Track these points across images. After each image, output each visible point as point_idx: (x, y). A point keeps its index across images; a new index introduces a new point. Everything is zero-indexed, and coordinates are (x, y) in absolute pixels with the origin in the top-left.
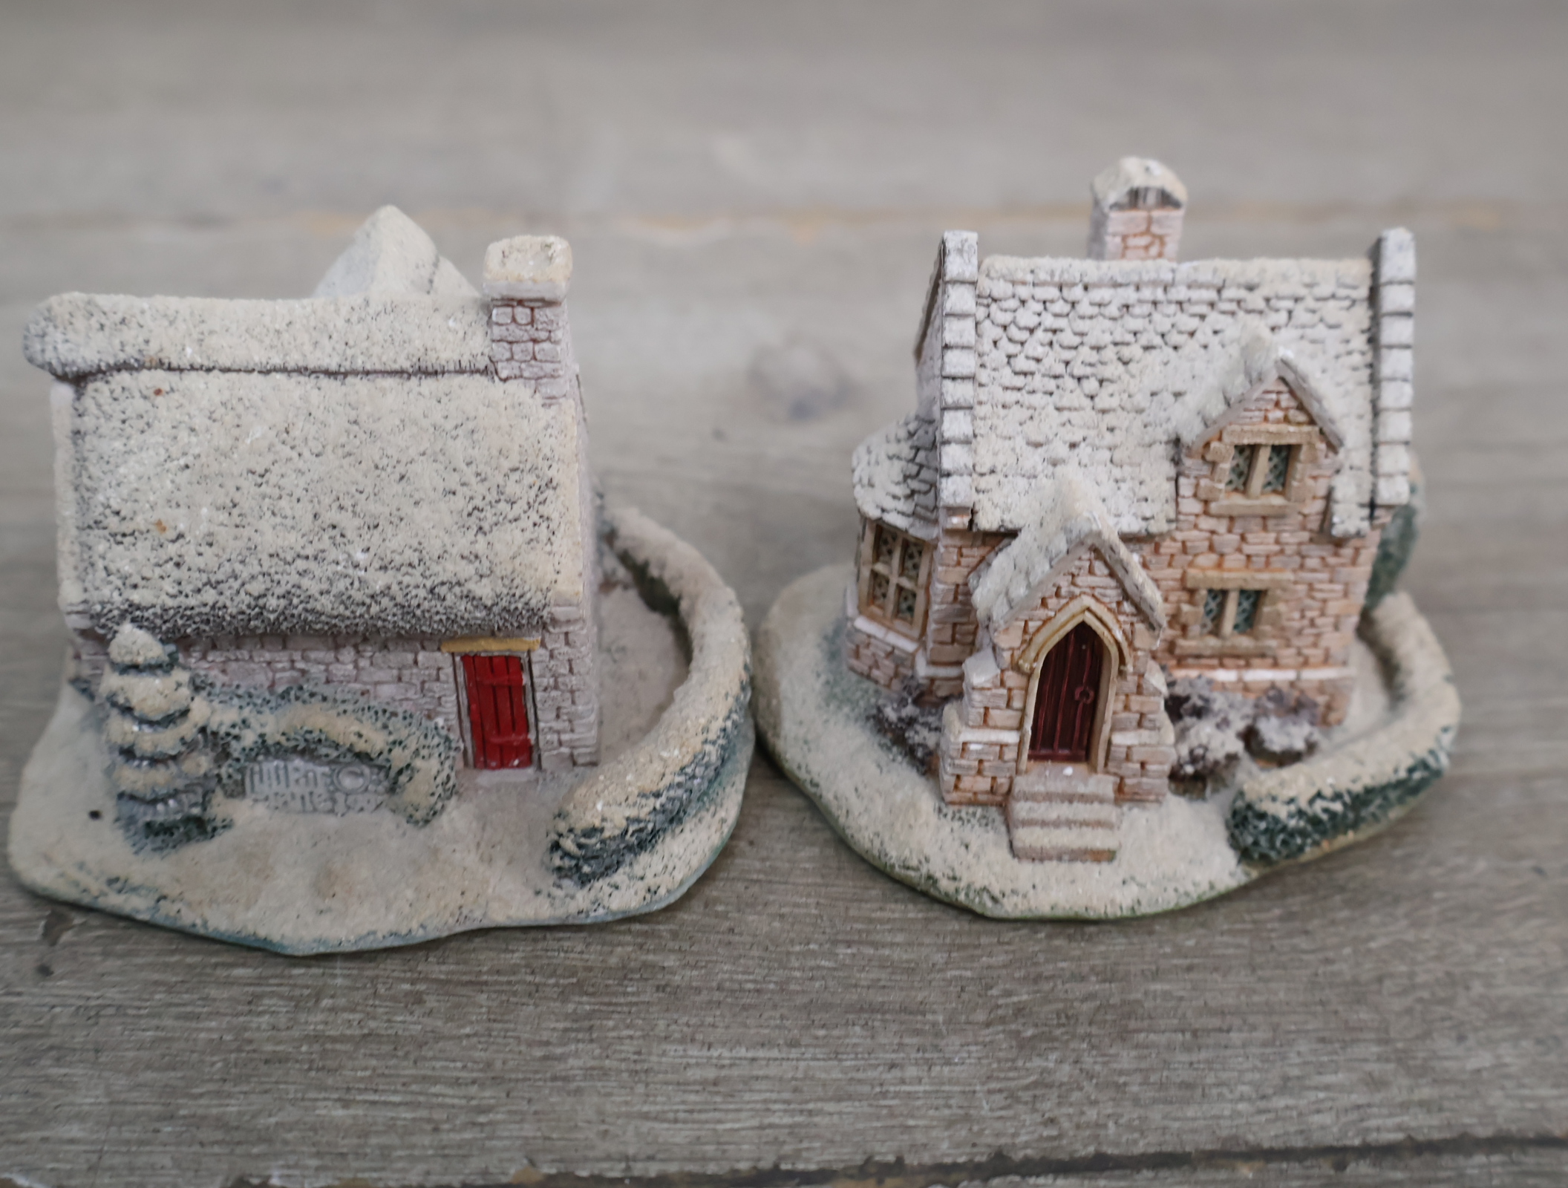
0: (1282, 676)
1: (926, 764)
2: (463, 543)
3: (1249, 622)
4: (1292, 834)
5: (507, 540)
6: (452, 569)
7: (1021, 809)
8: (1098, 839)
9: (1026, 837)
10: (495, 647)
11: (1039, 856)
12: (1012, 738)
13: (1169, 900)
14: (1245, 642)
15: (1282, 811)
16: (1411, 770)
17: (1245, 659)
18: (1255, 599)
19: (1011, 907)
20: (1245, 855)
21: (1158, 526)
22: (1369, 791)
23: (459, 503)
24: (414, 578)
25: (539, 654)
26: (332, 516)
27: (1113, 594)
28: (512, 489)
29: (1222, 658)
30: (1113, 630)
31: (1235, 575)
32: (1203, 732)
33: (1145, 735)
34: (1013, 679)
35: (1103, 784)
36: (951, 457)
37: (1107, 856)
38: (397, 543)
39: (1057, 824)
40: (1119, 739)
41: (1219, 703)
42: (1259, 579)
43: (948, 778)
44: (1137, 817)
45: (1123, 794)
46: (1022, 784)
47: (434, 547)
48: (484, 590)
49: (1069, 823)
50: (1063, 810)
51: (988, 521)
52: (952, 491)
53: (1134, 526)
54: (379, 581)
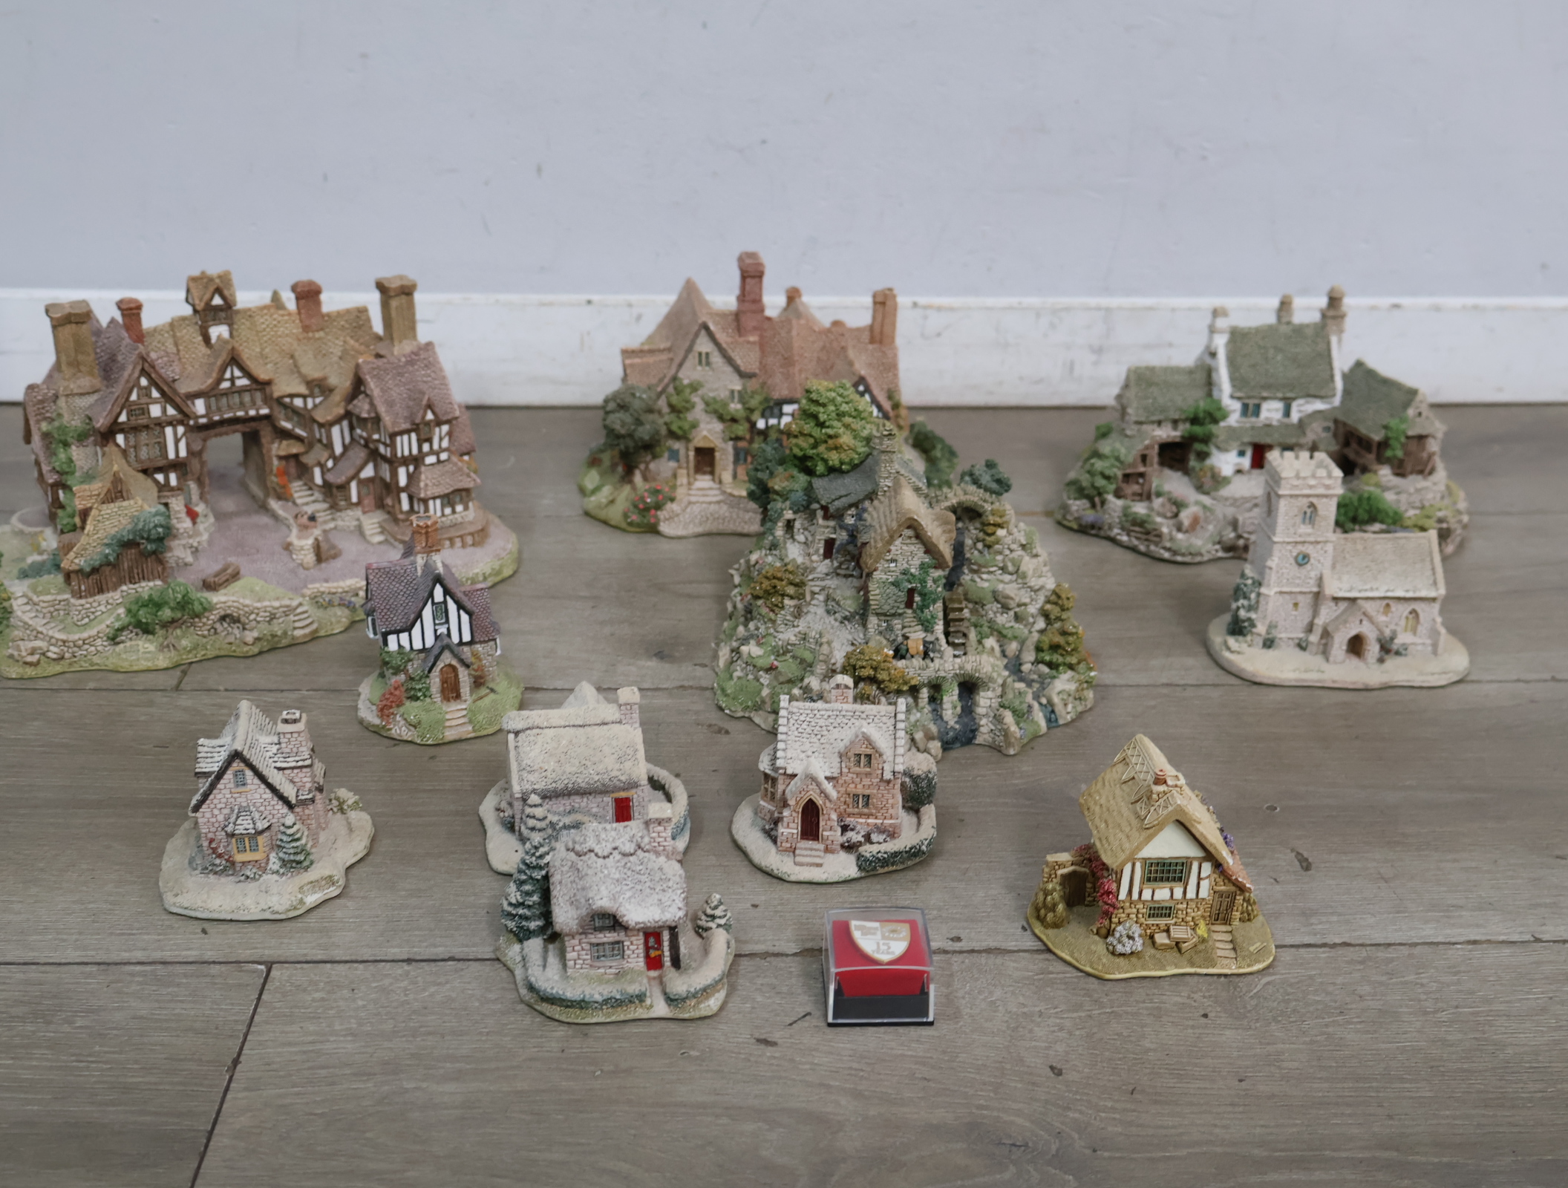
0: (879, 822)
1: (774, 840)
2: (617, 766)
3: (867, 805)
4: (871, 862)
5: (628, 765)
6: (614, 773)
7: (797, 852)
8: (818, 861)
9: (798, 859)
10: (623, 795)
11: (801, 864)
12: (795, 831)
13: (835, 879)
14: (866, 810)
15: (868, 855)
16: (911, 849)
17: (868, 816)
18: (867, 797)
19: (793, 878)
20: (860, 868)
21: (835, 775)
22: (896, 853)
23: (616, 756)
24: (605, 776)
25: (635, 796)
26: (584, 762)
27: (818, 791)
28: (628, 752)
29: (861, 815)
30: (819, 801)
31: (860, 790)
32: (850, 834)
33: (832, 833)
34: (794, 814)
35: (821, 846)
36: (779, 754)
37: (819, 865)
38: (601, 768)
39: (807, 856)
40: (825, 833)
41: (859, 827)
42: (867, 792)
43: (779, 843)
44: (830, 856)
45: (827, 850)
46: (798, 845)
47: (609, 769)
48: (623, 778)
49: (810, 856)
50: (809, 853)
51: (789, 772)
52: (779, 763)
53: (828, 774)
54: (596, 778)
